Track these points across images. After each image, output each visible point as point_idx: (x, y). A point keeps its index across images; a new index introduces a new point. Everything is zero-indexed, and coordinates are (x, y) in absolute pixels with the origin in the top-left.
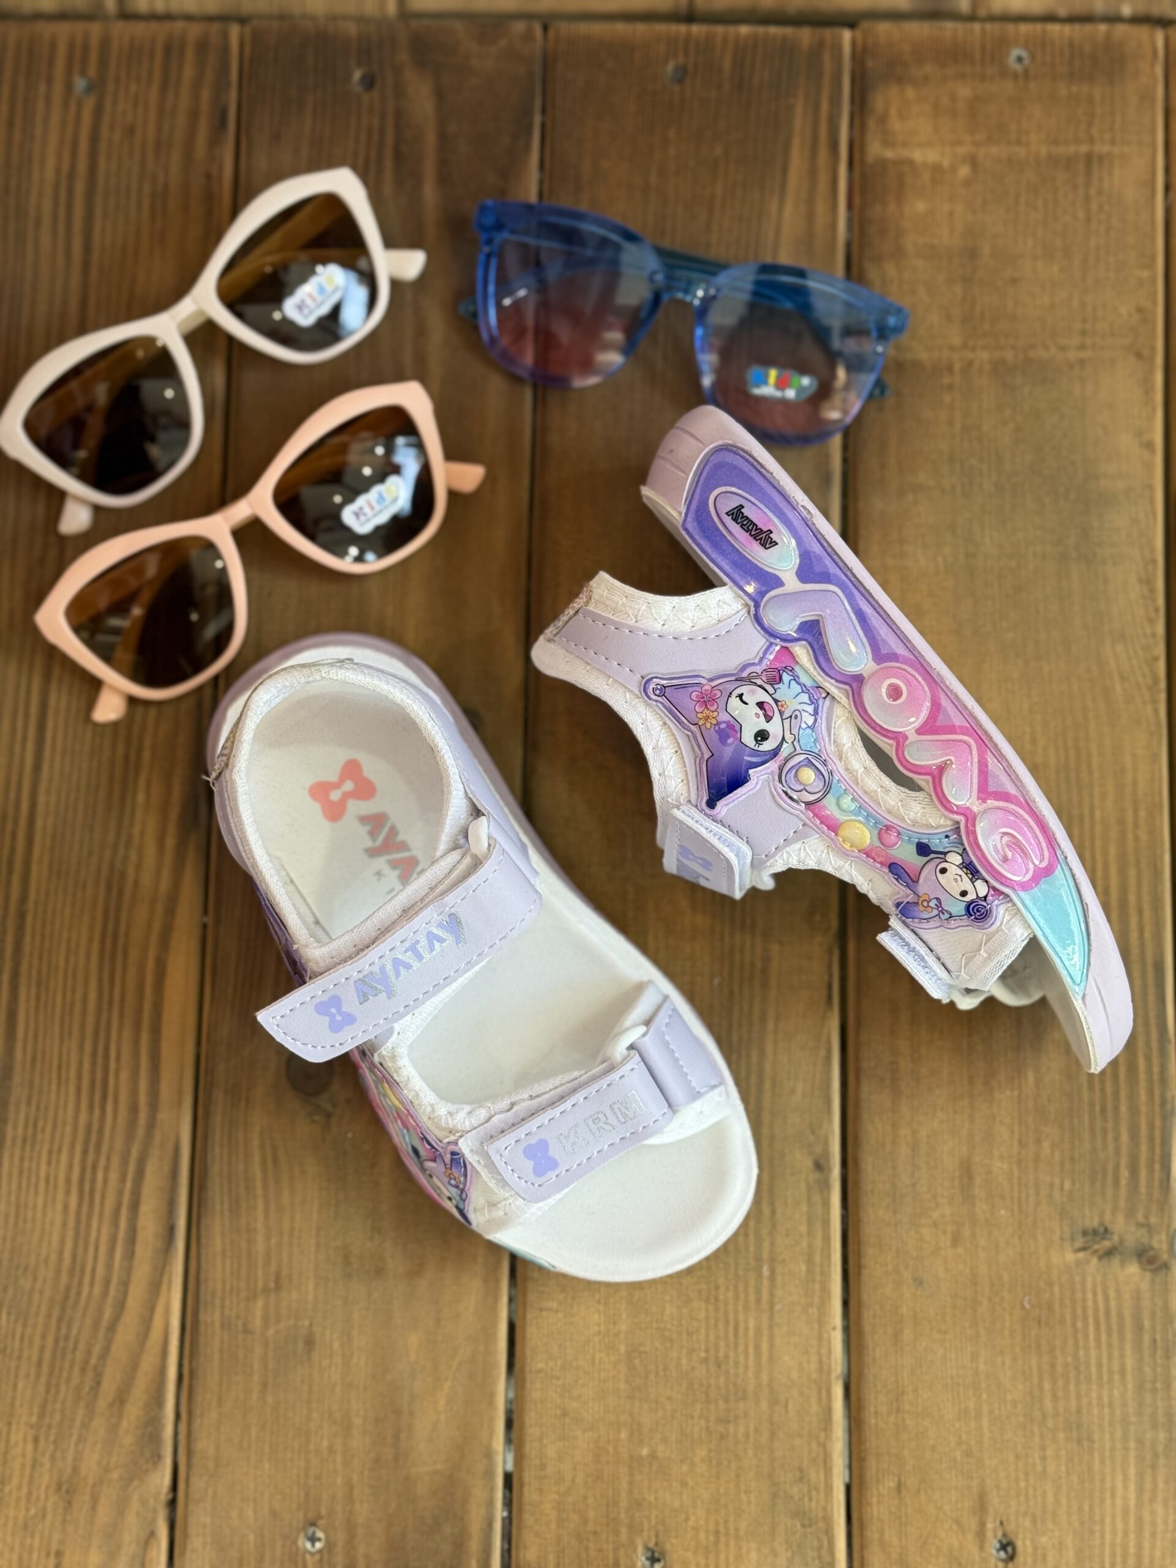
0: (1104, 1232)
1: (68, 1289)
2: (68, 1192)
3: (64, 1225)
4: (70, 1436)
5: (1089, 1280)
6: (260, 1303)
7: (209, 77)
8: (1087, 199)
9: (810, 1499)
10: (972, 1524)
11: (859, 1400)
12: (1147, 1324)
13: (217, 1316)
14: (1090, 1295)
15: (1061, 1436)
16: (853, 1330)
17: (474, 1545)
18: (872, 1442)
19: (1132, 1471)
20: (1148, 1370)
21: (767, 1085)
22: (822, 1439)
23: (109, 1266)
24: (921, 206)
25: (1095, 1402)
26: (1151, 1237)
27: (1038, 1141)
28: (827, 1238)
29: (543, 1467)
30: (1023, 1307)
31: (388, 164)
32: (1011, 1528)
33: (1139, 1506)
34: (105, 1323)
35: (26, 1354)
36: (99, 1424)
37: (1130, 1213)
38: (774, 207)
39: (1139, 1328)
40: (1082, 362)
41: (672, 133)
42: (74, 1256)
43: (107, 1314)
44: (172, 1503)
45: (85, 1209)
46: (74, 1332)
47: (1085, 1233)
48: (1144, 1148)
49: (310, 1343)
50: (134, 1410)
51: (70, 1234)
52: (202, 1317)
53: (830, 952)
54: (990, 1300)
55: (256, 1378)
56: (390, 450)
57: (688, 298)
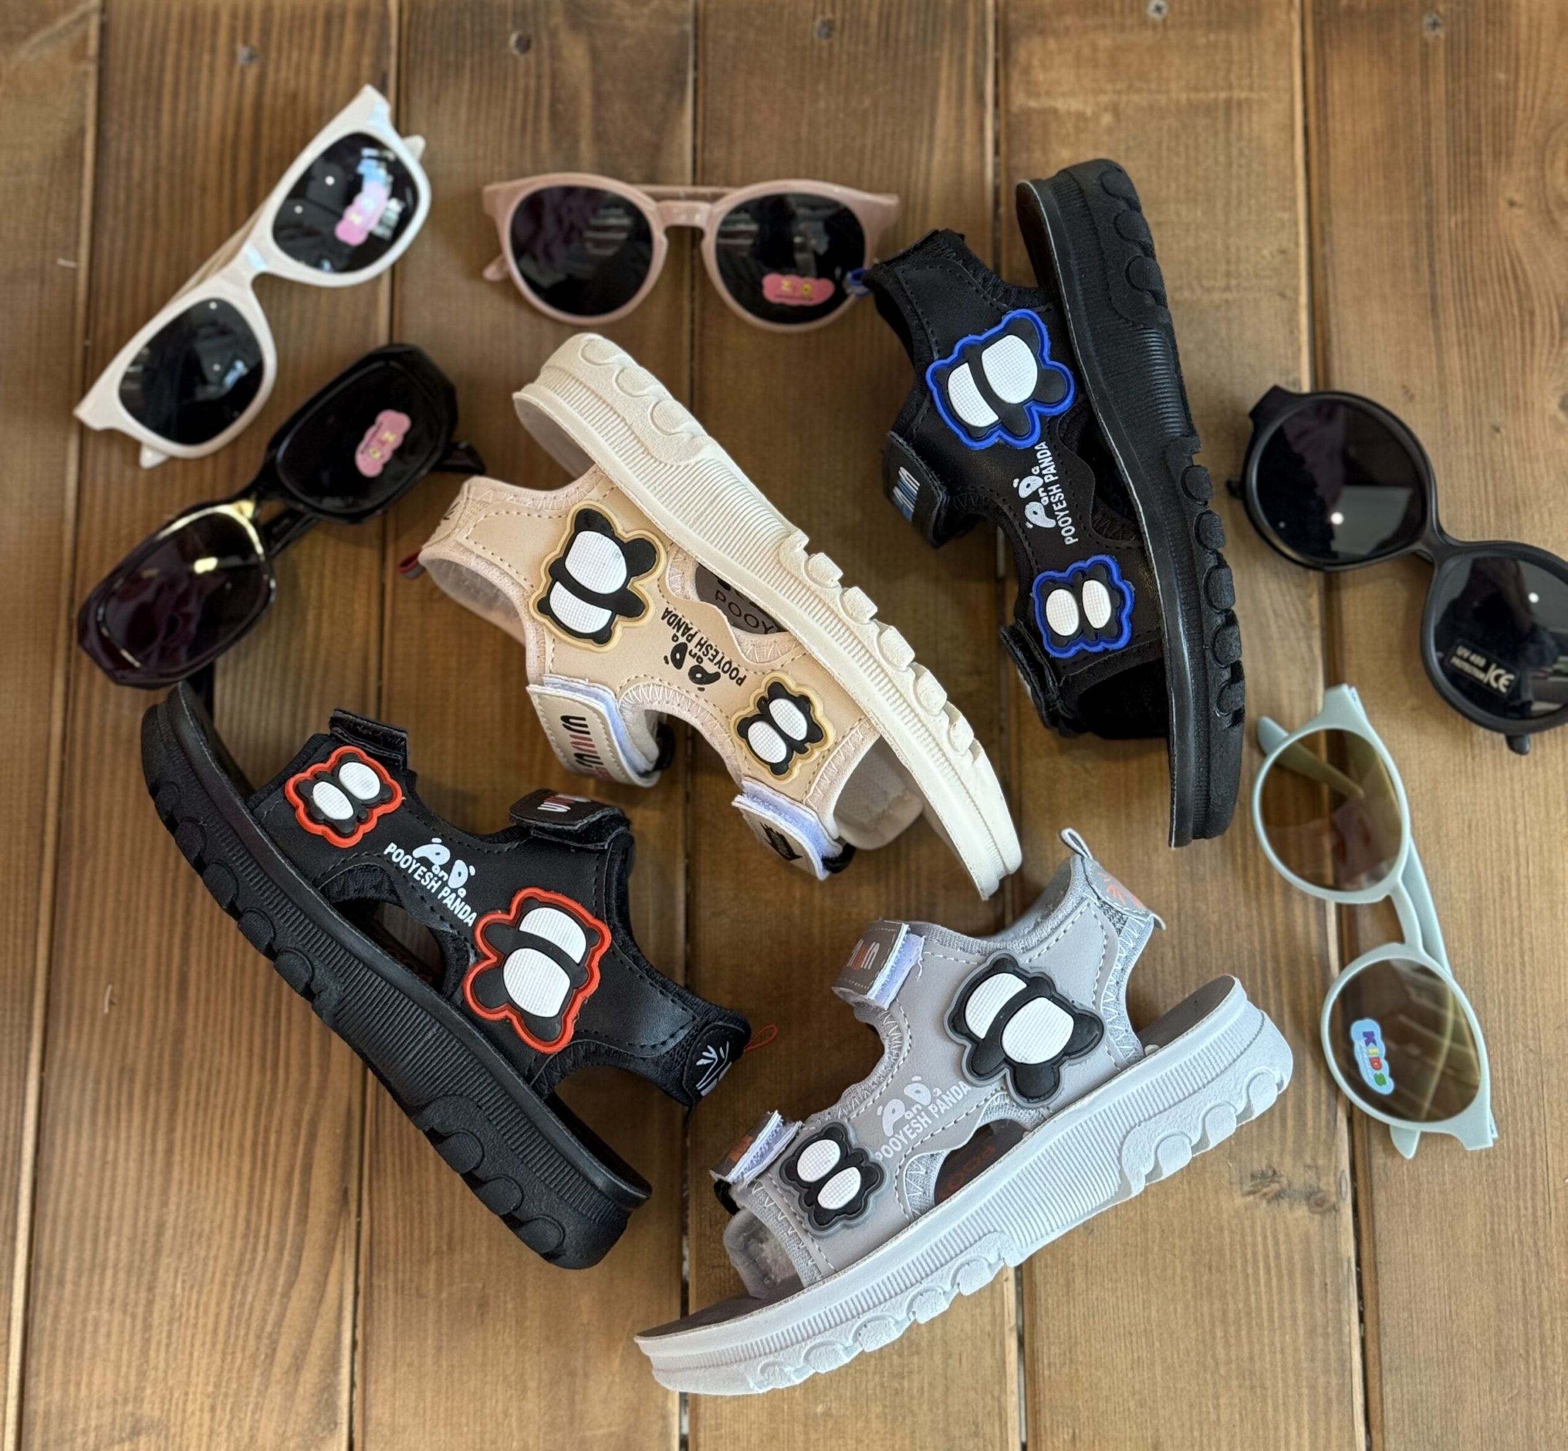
0: (1270, 1176)
1: (242, 1255)
2: (241, 1156)
3: (238, 1190)
4: (247, 1405)
5: (1259, 1225)
6: (433, 1266)
7: (369, 43)
8: (1228, 143)
11: (1033, 1351)
12: (1317, 1267)
13: (389, 1282)
14: (1260, 1239)
15: (1234, 1383)
18: (1046, 1395)
20: (1319, 1314)
22: (996, 1394)
24: (1066, 153)
25: (1267, 1349)
26: (1319, 1179)
29: (718, 1427)
30: (1194, 1253)
31: (545, 124)
34: (279, 1289)
35: (201, 1322)
36: (275, 1393)
37: (1298, 1154)
39: (1309, 1271)
40: (1228, 303)
41: (821, 87)
42: (248, 1222)
45: (258, 1173)
46: (249, 1298)
47: (1253, 1177)
48: (1310, 1089)
49: (483, 1305)
50: (310, 1377)
51: (244, 1199)
52: (377, 1280)
54: (1161, 1247)
55: (430, 1341)
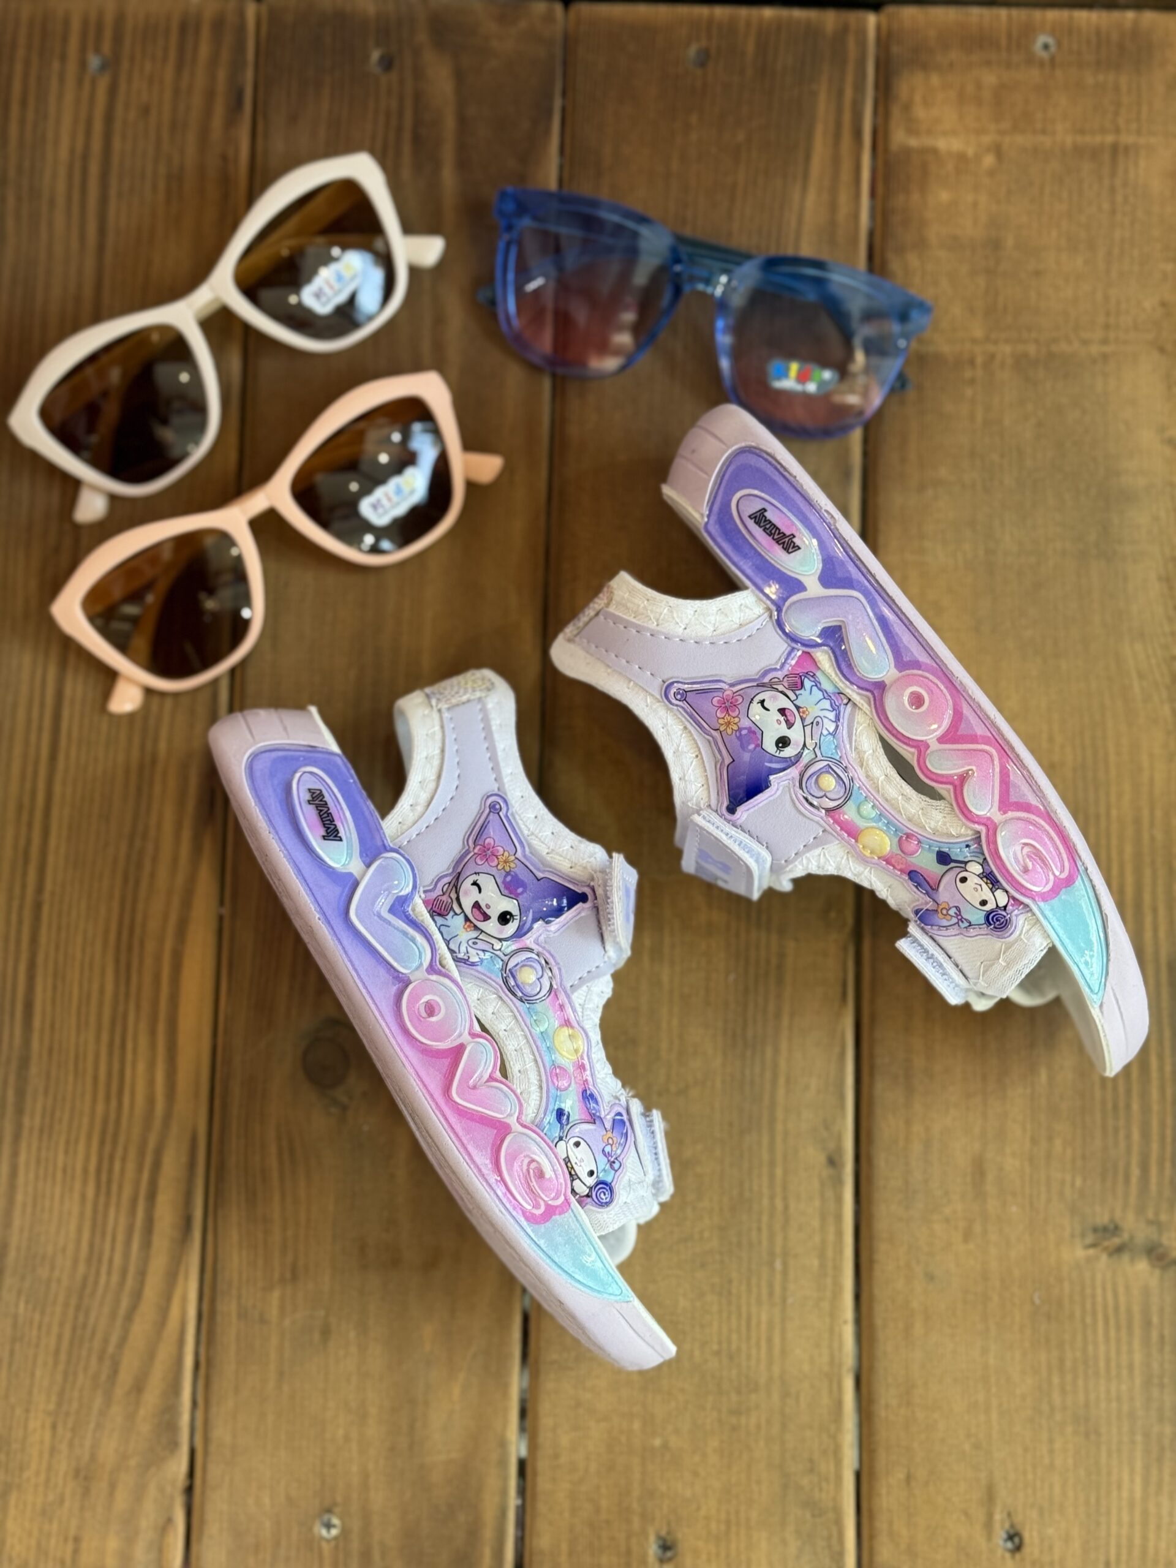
0: (1114, 1229)
1: (85, 1279)
2: (85, 1182)
3: (82, 1214)
4: (88, 1424)
5: (1099, 1277)
6: (276, 1294)
7: (225, 57)
8: (1113, 190)
9: (821, 1490)
10: (980, 1515)
11: (870, 1392)
12: (1155, 1320)
13: (233, 1307)
14: (1099, 1291)
15: (1069, 1429)
16: (864, 1323)
17: (488, 1533)
18: (882, 1434)
19: (1139, 1465)
20: (1155, 1366)
21: (782, 1081)
22: (832, 1431)
23: (126, 1255)
24: (945, 196)
25: (1103, 1396)
26: (1160, 1234)
27: (1050, 1139)
28: (839, 1234)
29: (556, 1456)
30: (1033, 1303)
31: (407, 148)
32: (1018, 1519)
33: (1145, 1498)
34: (122, 1312)
35: (43, 1341)
36: (117, 1411)
37: (1141, 1210)
38: (796, 196)
39: (1147, 1324)
40: (1105, 357)
41: (694, 119)
42: (91, 1245)
43: (125, 1303)
44: (189, 1490)
45: (102, 1199)
46: (92, 1319)
47: (1095, 1230)
48: (1155, 1146)
49: (326, 1332)
50: (152, 1397)
51: (87, 1224)
52: (221, 1307)
53: (845, 949)
54: (1000, 1295)
55: (272, 1367)
56: (406, 436)
57: (709, 290)
